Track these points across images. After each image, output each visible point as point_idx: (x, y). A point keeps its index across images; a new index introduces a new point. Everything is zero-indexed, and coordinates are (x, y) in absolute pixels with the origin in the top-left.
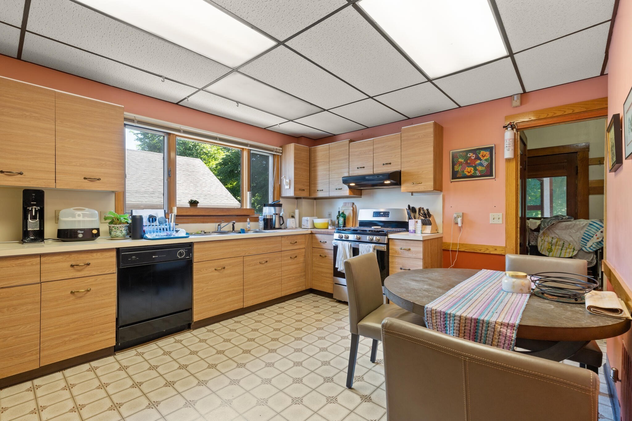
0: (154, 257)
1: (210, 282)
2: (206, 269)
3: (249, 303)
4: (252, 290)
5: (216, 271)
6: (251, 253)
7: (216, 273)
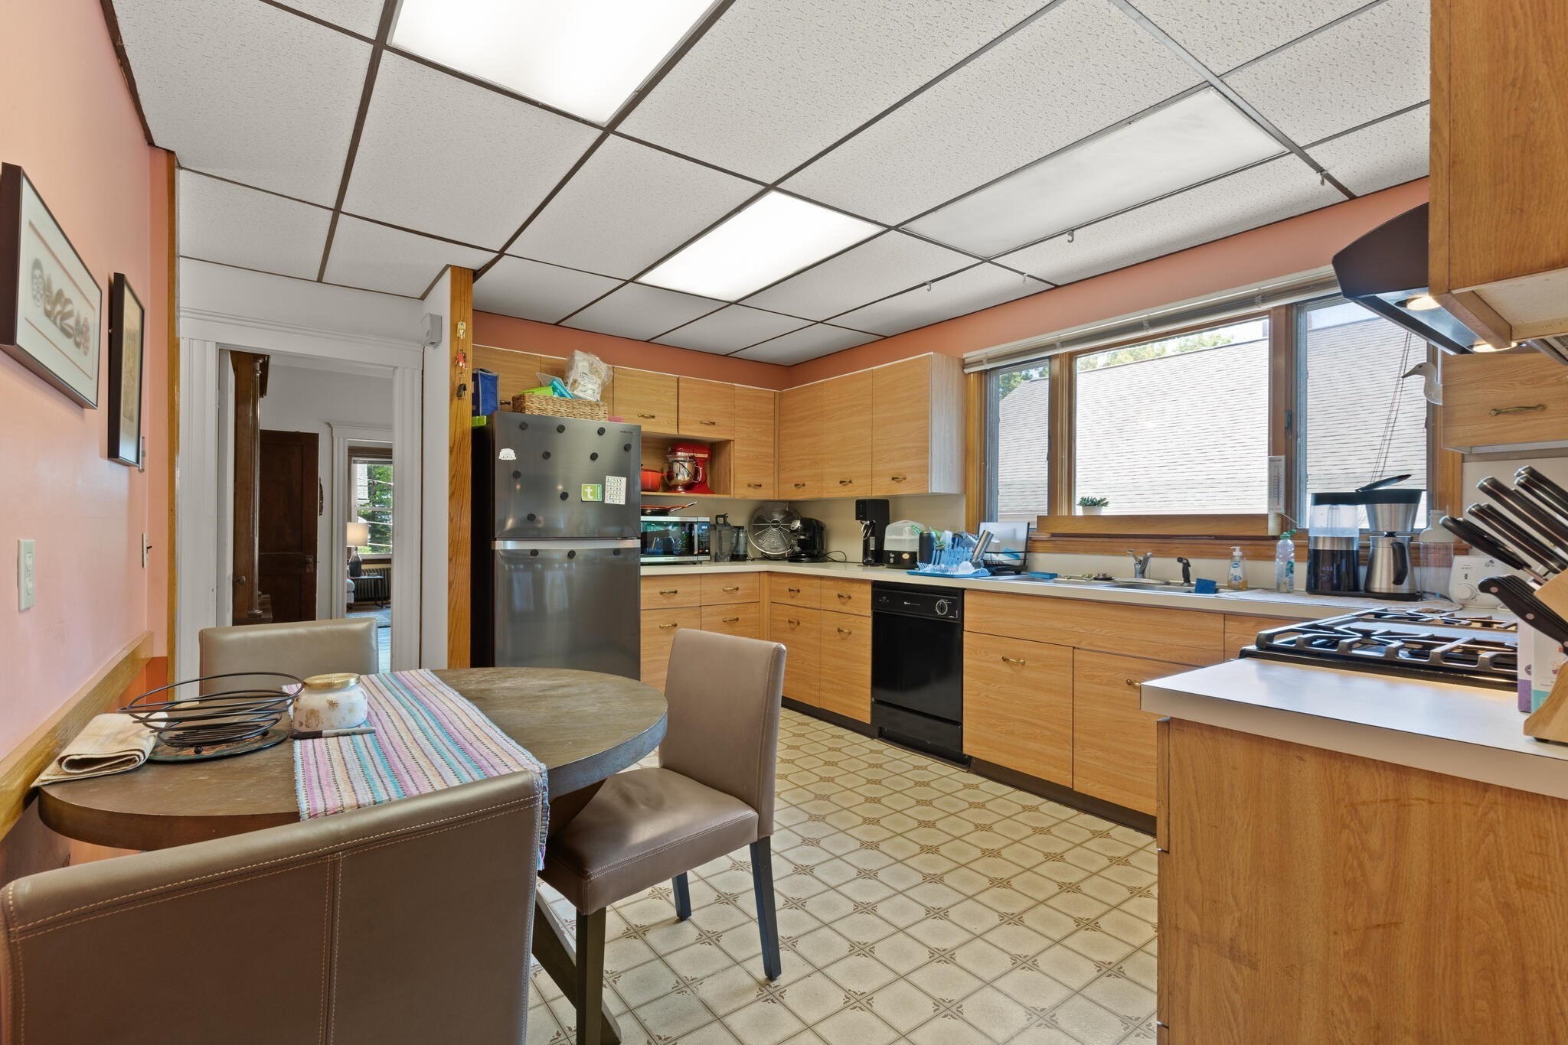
0: (905, 603)
1: (993, 684)
2: (985, 653)
3: (1089, 785)
4: (1099, 753)
5: (1005, 663)
6: (1096, 646)
7: (1005, 669)
